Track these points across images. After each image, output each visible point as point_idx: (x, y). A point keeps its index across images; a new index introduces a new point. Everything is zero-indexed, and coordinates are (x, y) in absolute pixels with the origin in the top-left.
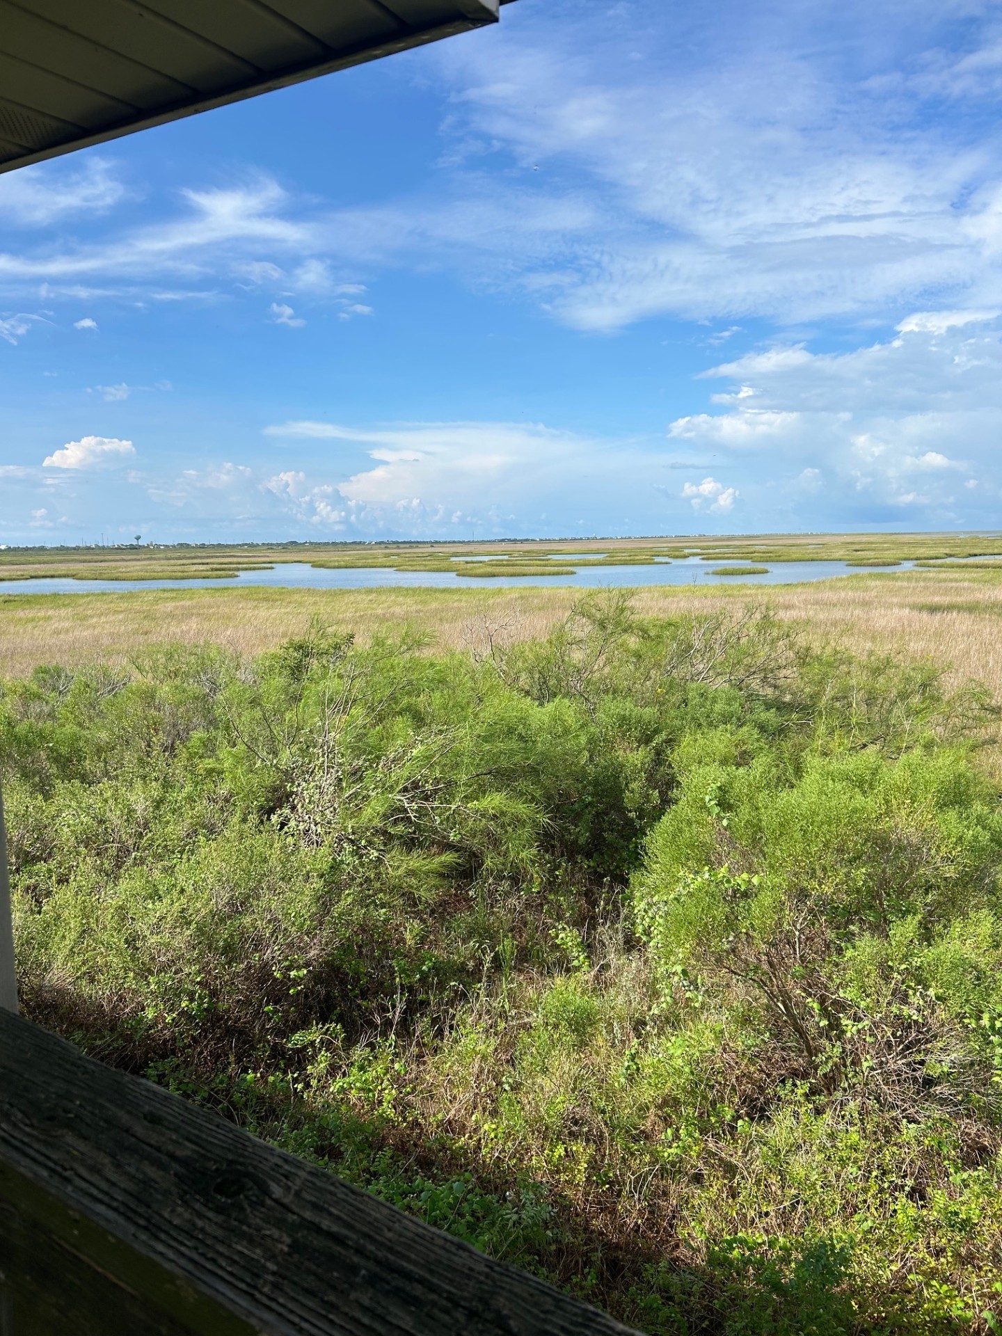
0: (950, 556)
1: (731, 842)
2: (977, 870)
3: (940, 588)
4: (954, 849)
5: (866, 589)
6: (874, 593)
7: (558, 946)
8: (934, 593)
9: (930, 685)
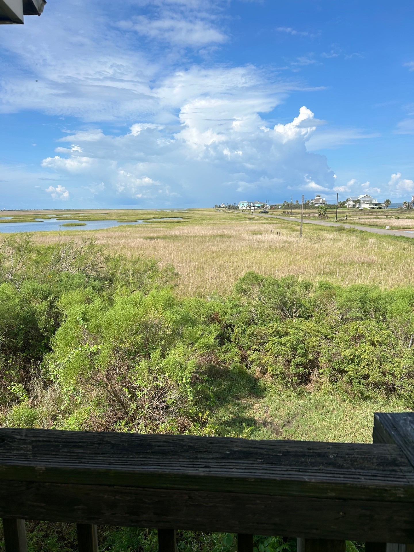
0: (155, 218)
1: (88, 334)
2: (177, 330)
3: (152, 230)
4: (169, 323)
5: (126, 231)
6: (129, 233)
7: (12, 393)
8: (151, 233)
9: (154, 267)
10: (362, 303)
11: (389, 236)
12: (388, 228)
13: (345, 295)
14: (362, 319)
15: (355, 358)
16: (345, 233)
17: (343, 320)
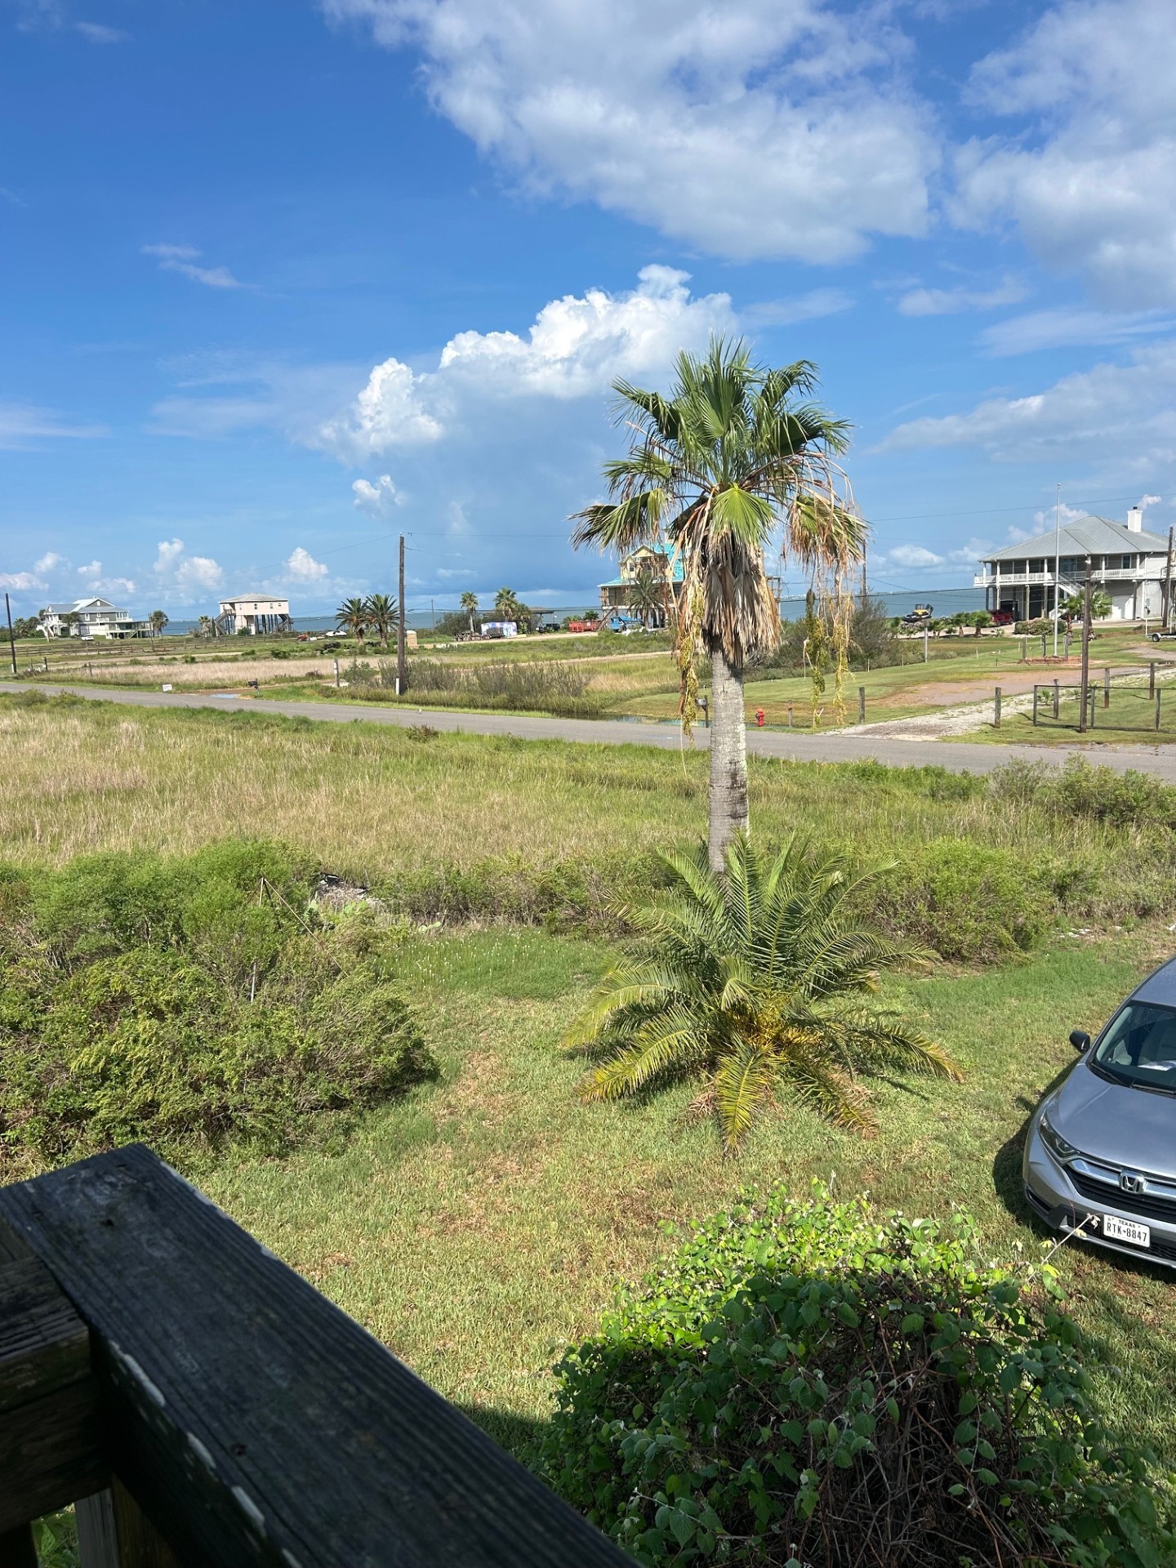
10: (113, 904)
11: (175, 711)
12: (168, 688)
13: (57, 891)
14: (118, 951)
15: (112, 1066)
16: (49, 712)
17: (62, 965)
